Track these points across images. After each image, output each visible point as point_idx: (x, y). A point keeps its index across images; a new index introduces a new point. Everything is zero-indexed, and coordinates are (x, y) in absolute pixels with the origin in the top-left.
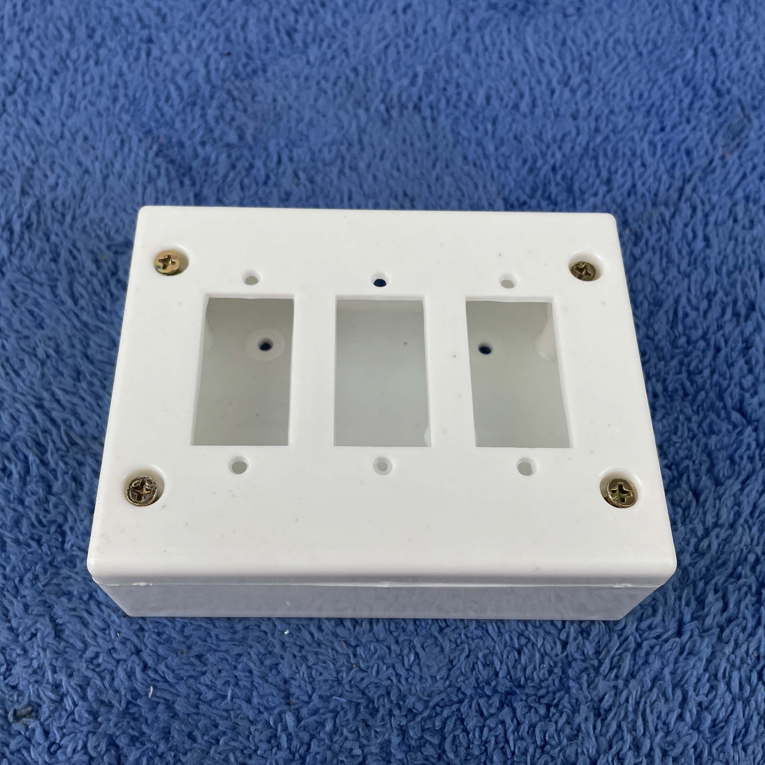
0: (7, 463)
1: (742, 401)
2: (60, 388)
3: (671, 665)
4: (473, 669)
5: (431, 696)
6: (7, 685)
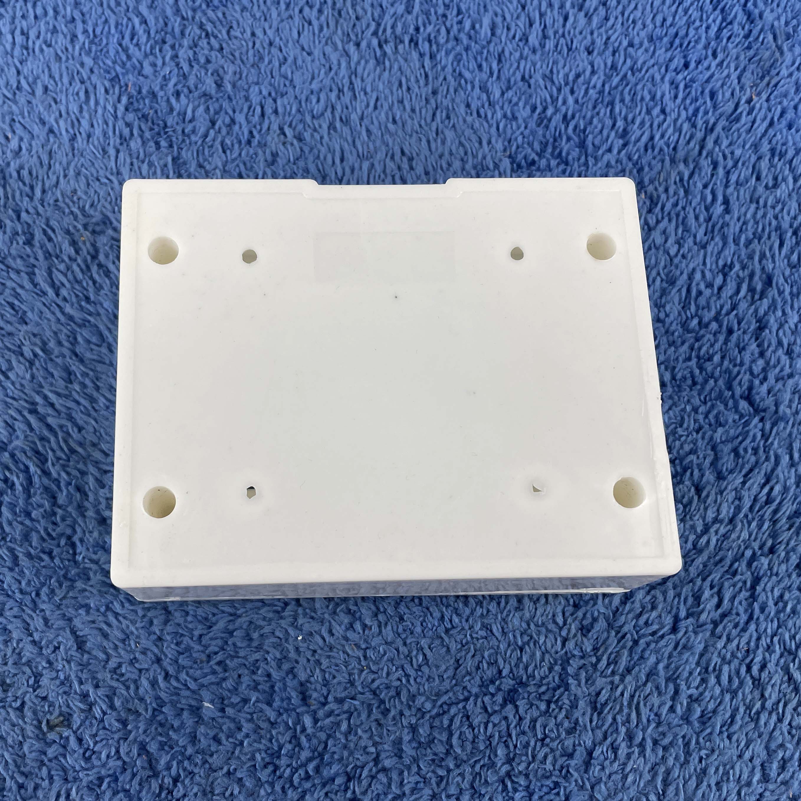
0: (7, 474)
1: (750, 388)
2: (51, 391)
3: (666, 661)
4: (478, 668)
5: (438, 695)
6: (37, 696)
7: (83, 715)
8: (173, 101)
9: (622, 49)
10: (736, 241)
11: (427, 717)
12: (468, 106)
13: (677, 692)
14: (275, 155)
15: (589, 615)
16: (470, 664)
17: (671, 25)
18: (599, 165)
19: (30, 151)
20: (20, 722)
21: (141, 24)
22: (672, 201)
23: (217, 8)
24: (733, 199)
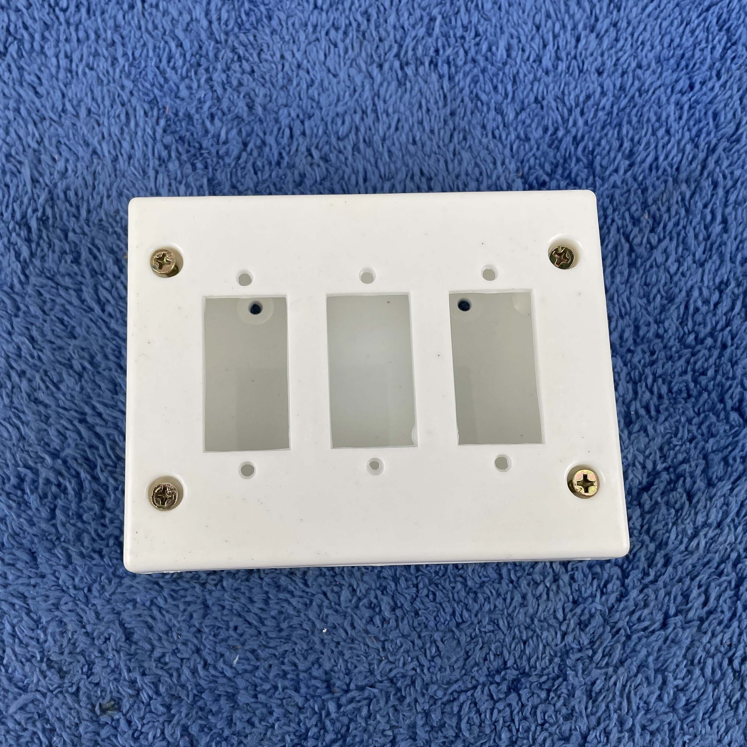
2: (99, 402)
3: (655, 654)
4: (485, 659)
5: (449, 683)
6: (90, 683)
7: (131, 700)
8: (208, 123)
9: (630, 70)
10: (732, 260)
11: (439, 703)
12: (484, 127)
13: (664, 682)
14: (303, 176)
15: (586, 612)
16: (478, 655)
17: (678, 46)
18: (606, 186)
19: (75, 172)
20: (76, 706)
21: (177, 46)
22: (673, 220)
23: (249, 30)
24: (731, 218)
